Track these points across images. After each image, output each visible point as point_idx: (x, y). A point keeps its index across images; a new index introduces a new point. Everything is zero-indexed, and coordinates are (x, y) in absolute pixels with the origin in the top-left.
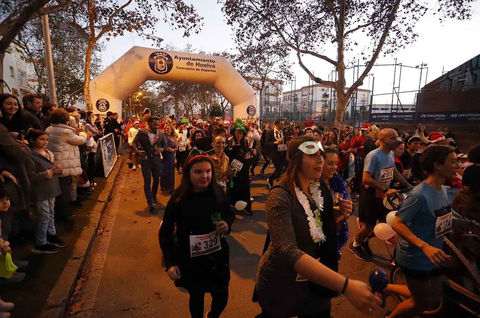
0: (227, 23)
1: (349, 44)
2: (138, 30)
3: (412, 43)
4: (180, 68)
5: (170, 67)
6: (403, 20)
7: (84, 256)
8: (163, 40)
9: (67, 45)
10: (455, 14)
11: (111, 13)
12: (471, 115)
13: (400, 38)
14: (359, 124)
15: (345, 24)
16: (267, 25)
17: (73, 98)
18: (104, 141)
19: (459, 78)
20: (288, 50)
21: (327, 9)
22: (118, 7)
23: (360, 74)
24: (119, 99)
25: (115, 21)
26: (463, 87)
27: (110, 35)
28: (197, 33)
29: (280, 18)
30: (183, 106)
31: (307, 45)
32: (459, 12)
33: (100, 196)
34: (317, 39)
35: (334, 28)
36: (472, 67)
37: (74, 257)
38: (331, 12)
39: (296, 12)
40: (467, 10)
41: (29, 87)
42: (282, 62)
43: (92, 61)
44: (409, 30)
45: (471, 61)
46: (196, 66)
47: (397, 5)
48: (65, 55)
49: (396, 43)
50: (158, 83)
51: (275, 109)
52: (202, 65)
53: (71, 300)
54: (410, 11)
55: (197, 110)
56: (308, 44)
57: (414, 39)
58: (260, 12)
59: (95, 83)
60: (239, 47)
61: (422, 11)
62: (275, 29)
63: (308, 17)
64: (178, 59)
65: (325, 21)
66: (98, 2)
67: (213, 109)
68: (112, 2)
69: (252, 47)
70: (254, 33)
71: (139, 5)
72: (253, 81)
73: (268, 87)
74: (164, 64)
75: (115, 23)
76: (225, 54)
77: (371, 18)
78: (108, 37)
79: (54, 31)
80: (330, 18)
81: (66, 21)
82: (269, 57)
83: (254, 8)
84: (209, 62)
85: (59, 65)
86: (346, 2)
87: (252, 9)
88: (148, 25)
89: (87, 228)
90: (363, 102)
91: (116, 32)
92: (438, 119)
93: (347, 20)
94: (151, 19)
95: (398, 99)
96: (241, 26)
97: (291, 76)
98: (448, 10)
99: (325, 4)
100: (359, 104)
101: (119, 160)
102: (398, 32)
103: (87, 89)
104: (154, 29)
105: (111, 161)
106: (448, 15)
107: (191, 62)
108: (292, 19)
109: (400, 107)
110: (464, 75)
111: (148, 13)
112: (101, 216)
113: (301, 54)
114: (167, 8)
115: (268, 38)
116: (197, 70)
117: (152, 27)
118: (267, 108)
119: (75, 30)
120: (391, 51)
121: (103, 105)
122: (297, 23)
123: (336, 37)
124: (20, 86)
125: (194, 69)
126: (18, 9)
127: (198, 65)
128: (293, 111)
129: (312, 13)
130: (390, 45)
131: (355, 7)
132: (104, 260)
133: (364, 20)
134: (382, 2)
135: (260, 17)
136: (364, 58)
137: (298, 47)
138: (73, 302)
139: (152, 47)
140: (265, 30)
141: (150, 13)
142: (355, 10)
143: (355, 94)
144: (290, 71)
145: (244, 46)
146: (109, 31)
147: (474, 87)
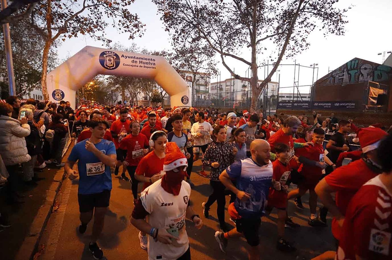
0: (165, 30)
1: (261, 48)
2: (90, 32)
3: (306, 49)
4: (126, 65)
5: (117, 64)
6: (299, 33)
7: (40, 233)
8: (111, 41)
10: (334, 31)
11: (66, 17)
12: (348, 104)
13: (297, 46)
14: (270, 108)
15: (257, 33)
16: (197, 32)
19: (339, 76)
20: (214, 52)
21: (244, 21)
22: (73, 13)
23: (270, 72)
24: (73, 90)
25: (70, 24)
26: (342, 84)
27: (65, 36)
28: (141, 36)
29: (207, 27)
30: (129, 94)
32: (336, 29)
33: (56, 176)
34: (236, 44)
35: (249, 36)
36: (348, 69)
37: (31, 234)
39: (219, 23)
40: (342, 29)
44: (303, 40)
45: (347, 64)
46: (140, 63)
47: (294, 22)
49: (295, 49)
51: (204, 97)
52: (144, 63)
54: (304, 26)
55: (141, 97)
56: (229, 48)
57: (307, 47)
58: (192, 22)
59: (52, 76)
60: (175, 48)
61: (312, 27)
63: (229, 27)
64: (124, 57)
65: (242, 30)
66: (54, 8)
67: (154, 96)
68: (67, 8)
69: (185, 48)
70: (186, 38)
71: (91, 11)
72: (187, 75)
73: (198, 80)
74: (112, 62)
75: (70, 26)
76: (164, 53)
77: (276, 30)
78: (64, 38)
80: (246, 28)
82: (199, 56)
83: (187, 19)
84: (150, 60)
87: (185, 20)
88: (99, 29)
89: (44, 206)
90: (273, 92)
91: (71, 34)
92: (327, 107)
93: (258, 30)
94: (102, 24)
95: (298, 90)
96: (177, 32)
97: (216, 72)
98: (329, 28)
99: (242, 17)
100: (269, 94)
102: (295, 41)
103: (44, 81)
104: (104, 32)
106: (329, 31)
107: (135, 60)
108: (217, 28)
109: (299, 96)
111: (99, 19)
112: (56, 195)
113: (224, 56)
114: (115, 15)
115: (198, 42)
116: (140, 66)
118: (198, 96)
120: (291, 55)
121: (58, 95)
122: (220, 31)
123: (251, 43)
125: (138, 66)
127: (141, 63)
128: (219, 98)
129: (232, 24)
132: (59, 234)
133: (271, 31)
134: (283, 18)
135: (192, 25)
136: (272, 60)
137: (222, 50)
139: (102, 47)
140: (196, 36)
141: (100, 19)
142: (264, 23)
143: (266, 86)
144: (216, 68)
145: (179, 48)
146: (65, 33)
147: (350, 83)
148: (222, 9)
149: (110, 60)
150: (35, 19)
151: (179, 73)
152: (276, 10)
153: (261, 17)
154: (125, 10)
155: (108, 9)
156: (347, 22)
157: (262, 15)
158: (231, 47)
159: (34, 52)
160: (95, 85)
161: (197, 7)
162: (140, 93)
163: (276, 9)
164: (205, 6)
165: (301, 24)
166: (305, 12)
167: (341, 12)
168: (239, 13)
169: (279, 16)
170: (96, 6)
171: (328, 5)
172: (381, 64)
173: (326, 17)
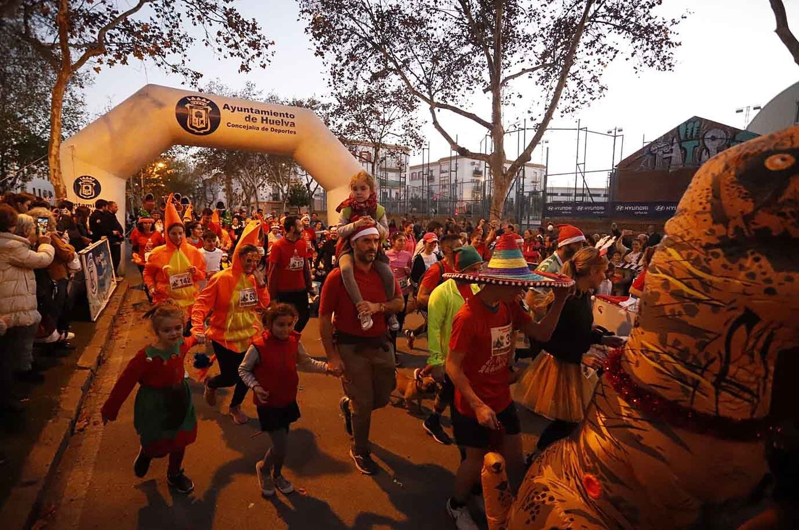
0: (315, 54)
1: (510, 95)
2: (156, 56)
3: (599, 98)
4: (233, 126)
5: (215, 123)
6: (587, 64)
7: (45, 478)
8: (202, 76)
9: (11, 72)
10: (654, 62)
11: (102, 22)
13: (583, 90)
14: (529, 218)
15: (503, 64)
16: (381, 59)
17: (26, 170)
18: (91, 254)
19: (664, 153)
20: (416, 101)
21: (476, 39)
22: (117, 13)
24: (120, 177)
25: (112, 36)
26: (669, 166)
27: (100, 61)
28: (264, 66)
29: (402, 50)
30: (240, 187)
32: (658, 59)
33: (82, 357)
34: (461, 86)
35: (487, 70)
36: (680, 138)
37: (25, 480)
38: (482, 46)
39: (427, 42)
40: (669, 58)
42: (406, 119)
43: (65, 104)
44: (594, 79)
45: (678, 127)
46: (262, 122)
47: (576, 42)
49: (577, 98)
50: (195, 147)
51: (397, 194)
52: (272, 122)
54: (595, 52)
55: (265, 195)
56: (447, 93)
57: (602, 94)
58: (369, 39)
59: (73, 146)
60: (335, 92)
61: (611, 54)
62: (394, 67)
63: (446, 51)
64: (229, 109)
65: (473, 57)
67: (292, 193)
68: (104, 2)
69: (357, 93)
70: (359, 72)
71: (157, 10)
72: (360, 148)
73: (385, 159)
74: (203, 119)
75: (111, 41)
76: (313, 103)
77: (540, 59)
78: (97, 65)
80: (480, 54)
82: (386, 110)
83: (360, 32)
84: (284, 116)
86: (503, 32)
87: (356, 33)
88: (175, 49)
89: (54, 421)
90: (535, 184)
91: (114, 59)
92: (639, 212)
93: (505, 59)
94: (181, 38)
95: (584, 180)
96: (339, 58)
97: (421, 143)
98: (644, 56)
99: (472, 31)
100: (528, 188)
101: (120, 286)
102: (578, 81)
103: (55, 156)
104: (185, 56)
105: (104, 290)
106: (645, 62)
107: (252, 115)
108: (422, 52)
109: (587, 193)
110: (670, 148)
111: (174, 27)
112: (83, 396)
114: (209, 21)
115: (383, 80)
116: (263, 129)
117: (182, 53)
118: (384, 191)
119: (30, 47)
120: (570, 109)
121: (87, 188)
122: (428, 59)
123: (490, 84)
125: (258, 129)
127: (265, 122)
128: (425, 197)
129: (452, 45)
130: (569, 101)
131: (516, 40)
132: (88, 479)
133: (530, 60)
134: (555, 35)
135: (370, 46)
136: (532, 119)
137: (432, 96)
139: (182, 87)
140: (379, 68)
141: (178, 27)
142: (518, 44)
143: (521, 173)
144: (420, 133)
145: (344, 91)
146: (99, 55)
147: (684, 166)
148: (431, 14)
150: (34, 24)
151: (344, 144)
152: (541, 17)
153: (511, 31)
154: (230, 9)
155: (193, 8)
156: (678, 43)
157: (514, 27)
158: (451, 92)
159: (33, 97)
160: (168, 169)
161: (381, 7)
163: (541, 15)
164: (398, 5)
165: (589, 47)
166: (597, 22)
167: (667, 25)
168: (467, 21)
169: (546, 30)
171: (642, 9)
172: (743, 129)
173: (638, 33)
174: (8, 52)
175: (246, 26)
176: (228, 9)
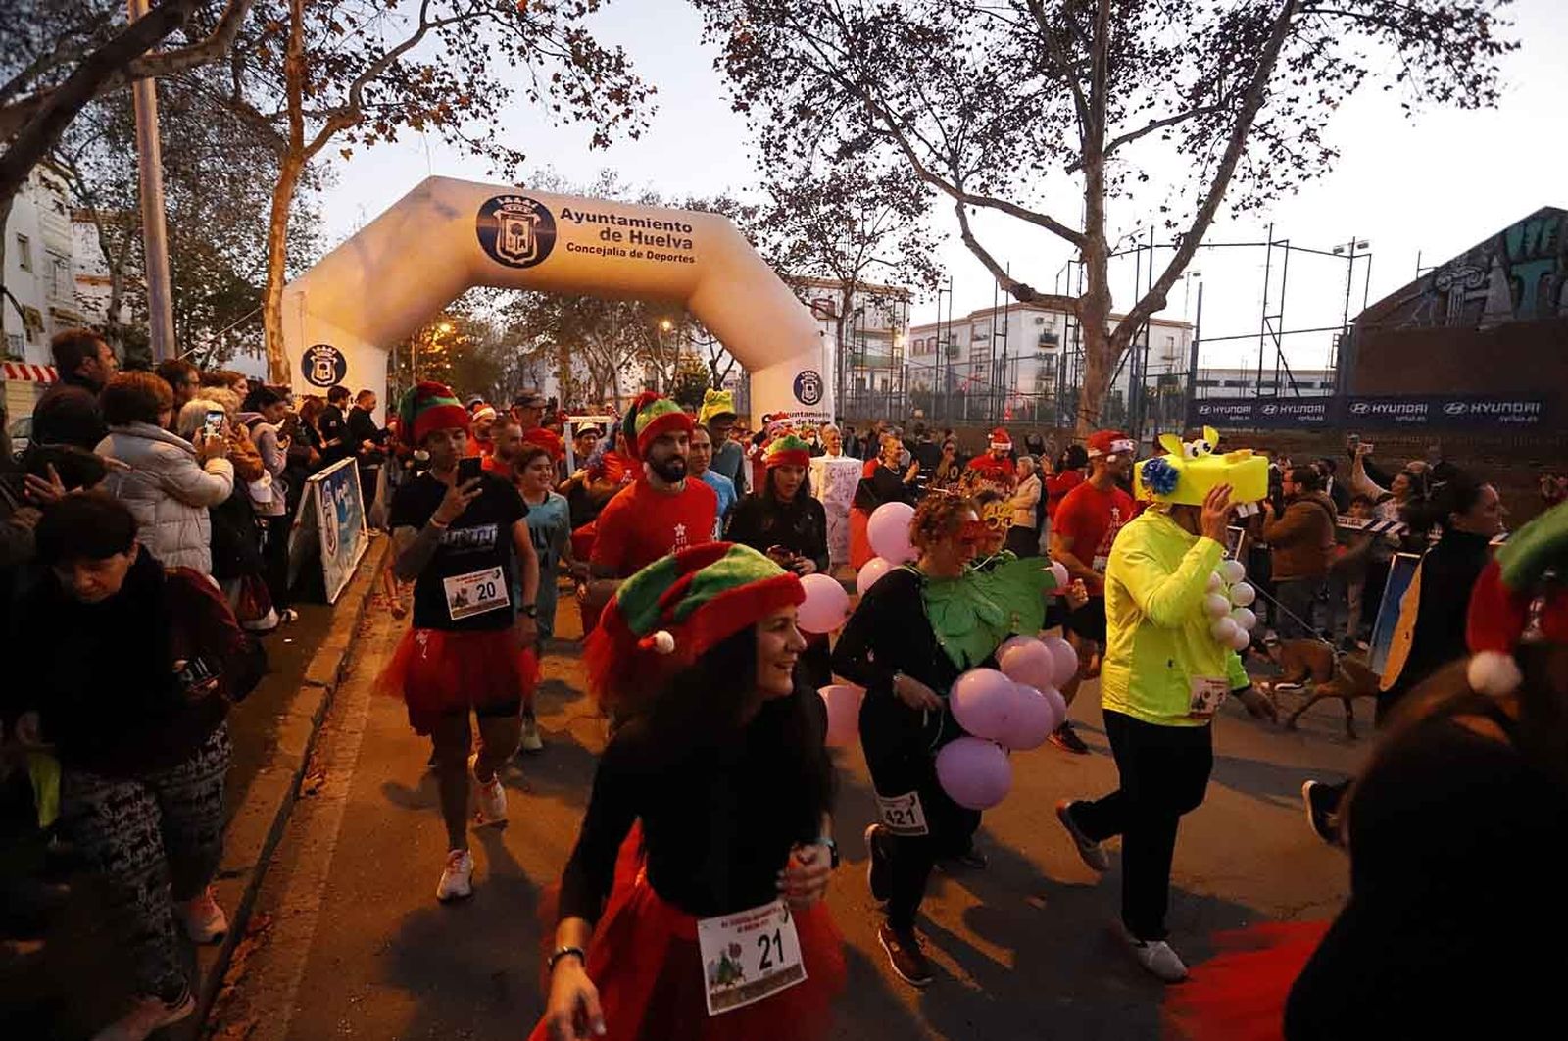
0: (733, 107)
1: (1123, 177)
2: (444, 126)
3: (1319, 176)
4: (579, 249)
5: (546, 244)
6: (1291, 104)
7: (255, 868)
8: (523, 157)
9: (209, 168)
10: (1451, 89)
11: (357, 69)
12: (1507, 408)
13: (1281, 160)
14: (1157, 431)
15: (1109, 113)
16: (860, 114)
17: (224, 341)
18: (328, 483)
19: (1467, 289)
20: (928, 193)
21: (1052, 66)
22: (381, 50)
23: (1159, 273)
24: (377, 346)
25: (371, 94)
26: (1479, 319)
27: (351, 138)
28: (636, 136)
29: (902, 94)
30: (586, 369)
31: (988, 179)
32: (1463, 83)
33: (312, 664)
34: (1020, 161)
35: (1074, 127)
36: (1506, 251)
38: (1064, 78)
39: (952, 76)
40: (1488, 79)
41: (81, 304)
42: (906, 231)
43: (291, 221)
44: (1309, 135)
45: (1504, 234)
46: (632, 242)
47: (1270, 61)
48: (201, 200)
49: (1269, 177)
50: (506, 293)
51: (884, 382)
52: (649, 240)
53: (212, 1013)
54: (1313, 76)
55: (634, 382)
56: (992, 177)
57: (1325, 167)
58: (838, 74)
59: (301, 292)
60: (769, 181)
61: (1349, 79)
62: (886, 128)
63: (990, 92)
64: (571, 218)
65: (1046, 103)
66: (315, 34)
67: (683, 380)
68: (360, 33)
69: (811, 182)
70: (817, 141)
71: (448, 42)
72: (814, 291)
73: (862, 310)
74: (525, 237)
75: (370, 102)
76: (725, 204)
77: (1189, 98)
78: (347, 145)
79: (169, 121)
80: (1061, 94)
81: (208, 91)
82: (867, 215)
83: (819, 60)
84: (672, 229)
85: (183, 232)
86: (1111, 47)
87: (811, 64)
88: (478, 111)
89: (268, 773)
90: (1170, 362)
91: (374, 133)
92: (1406, 418)
93: (1114, 102)
94: (488, 90)
95: (1279, 353)
96: (778, 115)
97: (936, 278)
98: (1427, 78)
99: (1044, 50)
100: (1155, 368)
101: (373, 547)
102: (1274, 141)
103: (274, 311)
104: (495, 122)
105: (349, 550)
106: (1430, 92)
107: (614, 228)
108: (941, 96)
109: (1286, 380)
110: (1482, 278)
111: (476, 70)
112: (315, 733)
113: (969, 208)
114: (539, 56)
115: (862, 155)
116: (633, 254)
117: (490, 118)
118: (859, 376)
119: (239, 122)
120: (1254, 200)
121: (324, 367)
122: (955, 110)
123: (1080, 155)
124: (47, 297)
125: (624, 253)
126: (52, 50)
127: (636, 240)
128: (944, 389)
129: (1003, 79)
130: (1249, 183)
131: (1138, 62)
132: (324, 878)
133: (1167, 102)
134: (1222, 46)
135: (838, 87)
136: (1168, 224)
137: (960, 183)
138: (217, 1024)
139: (488, 180)
140: (855, 131)
141: (483, 70)
142: (1141, 71)
143: (1141, 337)
144: (933, 258)
145: (787, 178)
146: (350, 126)
147: (1516, 317)
148: (961, 18)
149: (517, 230)
151: (784, 281)
152: (1193, 10)
153: (1128, 44)
154: (577, 31)
155: (512, 32)
156: (1512, 45)
157: (1134, 35)
158: (999, 173)
160: (458, 335)
161: (861, 9)
162: (628, 367)
163: (1194, 7)
164: (894, 7)
165: (1298, 67)
166: (1319, 11)
167: (1487, 6)
168: (1035, 28)
169: (1203, 38)
170: (468, 22)
173: (1414, 30)
174: (205, 134)
175: (606, 61)
176: (573, 30)
